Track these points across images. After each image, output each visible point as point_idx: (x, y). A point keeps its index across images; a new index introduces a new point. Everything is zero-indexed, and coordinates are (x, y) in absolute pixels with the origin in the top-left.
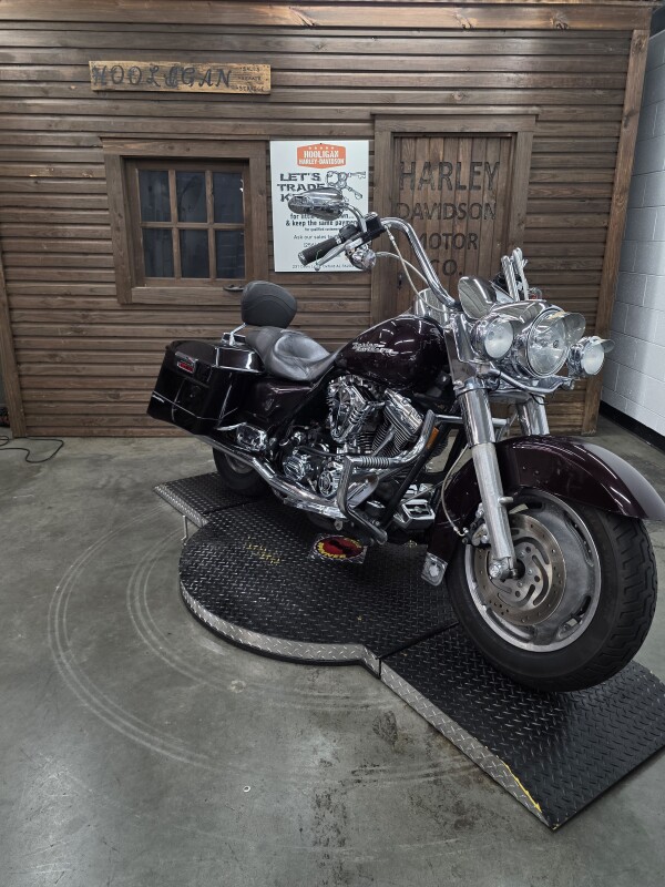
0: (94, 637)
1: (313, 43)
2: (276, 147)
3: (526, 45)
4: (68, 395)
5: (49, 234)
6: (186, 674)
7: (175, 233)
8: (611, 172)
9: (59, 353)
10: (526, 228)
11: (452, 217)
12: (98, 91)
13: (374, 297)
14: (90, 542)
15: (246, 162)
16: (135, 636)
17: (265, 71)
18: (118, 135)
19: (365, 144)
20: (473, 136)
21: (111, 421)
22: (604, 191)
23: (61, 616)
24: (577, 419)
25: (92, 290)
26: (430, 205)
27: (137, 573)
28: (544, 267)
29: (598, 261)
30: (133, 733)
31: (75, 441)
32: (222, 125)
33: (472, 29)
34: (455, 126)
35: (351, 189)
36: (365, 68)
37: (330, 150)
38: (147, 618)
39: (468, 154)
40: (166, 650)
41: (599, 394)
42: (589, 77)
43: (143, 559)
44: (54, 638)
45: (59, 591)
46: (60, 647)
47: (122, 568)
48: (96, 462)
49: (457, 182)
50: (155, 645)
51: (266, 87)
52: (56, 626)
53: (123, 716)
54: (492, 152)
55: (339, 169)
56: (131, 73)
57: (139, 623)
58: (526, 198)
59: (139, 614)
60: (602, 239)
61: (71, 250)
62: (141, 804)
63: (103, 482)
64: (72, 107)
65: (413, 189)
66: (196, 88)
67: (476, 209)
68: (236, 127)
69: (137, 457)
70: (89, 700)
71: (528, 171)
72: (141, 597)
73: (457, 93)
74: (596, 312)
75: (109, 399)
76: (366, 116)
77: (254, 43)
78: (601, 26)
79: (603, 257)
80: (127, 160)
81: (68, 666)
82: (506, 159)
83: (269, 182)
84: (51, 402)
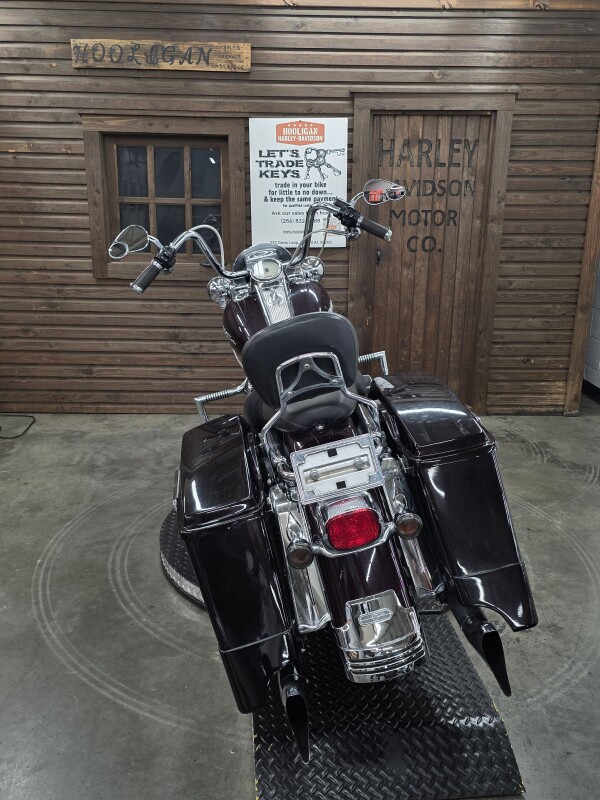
0: (79, 609)
1: (293, 23)
2: (255, 123)
3: (506, 25)
4: (41, 370)
5: (26, 209)
6: (172, 645)
7: (152, 208)
8: (592, 150)
9: (33, 328)
10: (506, 205)
11: (430, 194)
12: (78, 69)
13: (353, 274)
14: (69, 518)
15: (225, 138)
16: (118, 609)
17: (245, 50)
18: (98, 112)
19: (344, 121)
20: (453, 114)
21: (83, 397)
22: (585, 169)
23: (44, 589)
24: (559, 399)
25: (67, 264)
26: (409, 181)
27: (118, 547)
28: (524, 244)
29: (580, 239)
30: (122, 699)
31: (47, 417)
32: (201, 102)
33: (451, 10)
34: (434, 104)
35: (329, 166)
36: (345, 46)
37: (309, 127)
38: (129, 591)
39: (447, 132)
40: (149, 621)
41: (582, 373)
42: (569, 56)
43: (122, 534)
44: (38, 609)
45: (41, 565)
46: (45, 619)
47: (101, 543)
48: (69, 438)
49: (437, 160)
50: (138, 618)
51: (246, 65)
52: (40, 598)
53: (110, 683)
54: (471, 130)
55: (318, 146)
56: (112, 51)
57: (122, 596)
58: (505, 177)
59: (121, 587)
60: (584, 217)
61: (47, 225)
62: (133, 763)
63: (77, 459)
64: (53, 83)
65: (392, 165)
66: (176, 65)
67: (455, 186)
68: (216, 104)
69: (110, 433)
70: (77, 669)
71: (508, 149)
72: (122, 572)
73: (437, 71)
74: (578, 290)
75: (82, 375)
76: (345, 94)
77: (235, 22)
78: (580, 6)
79: (584, 234)
80: (106, 136)
81: (54, 636)
82: (486, 137)
83: (247, 159)
84: (23, 377)
